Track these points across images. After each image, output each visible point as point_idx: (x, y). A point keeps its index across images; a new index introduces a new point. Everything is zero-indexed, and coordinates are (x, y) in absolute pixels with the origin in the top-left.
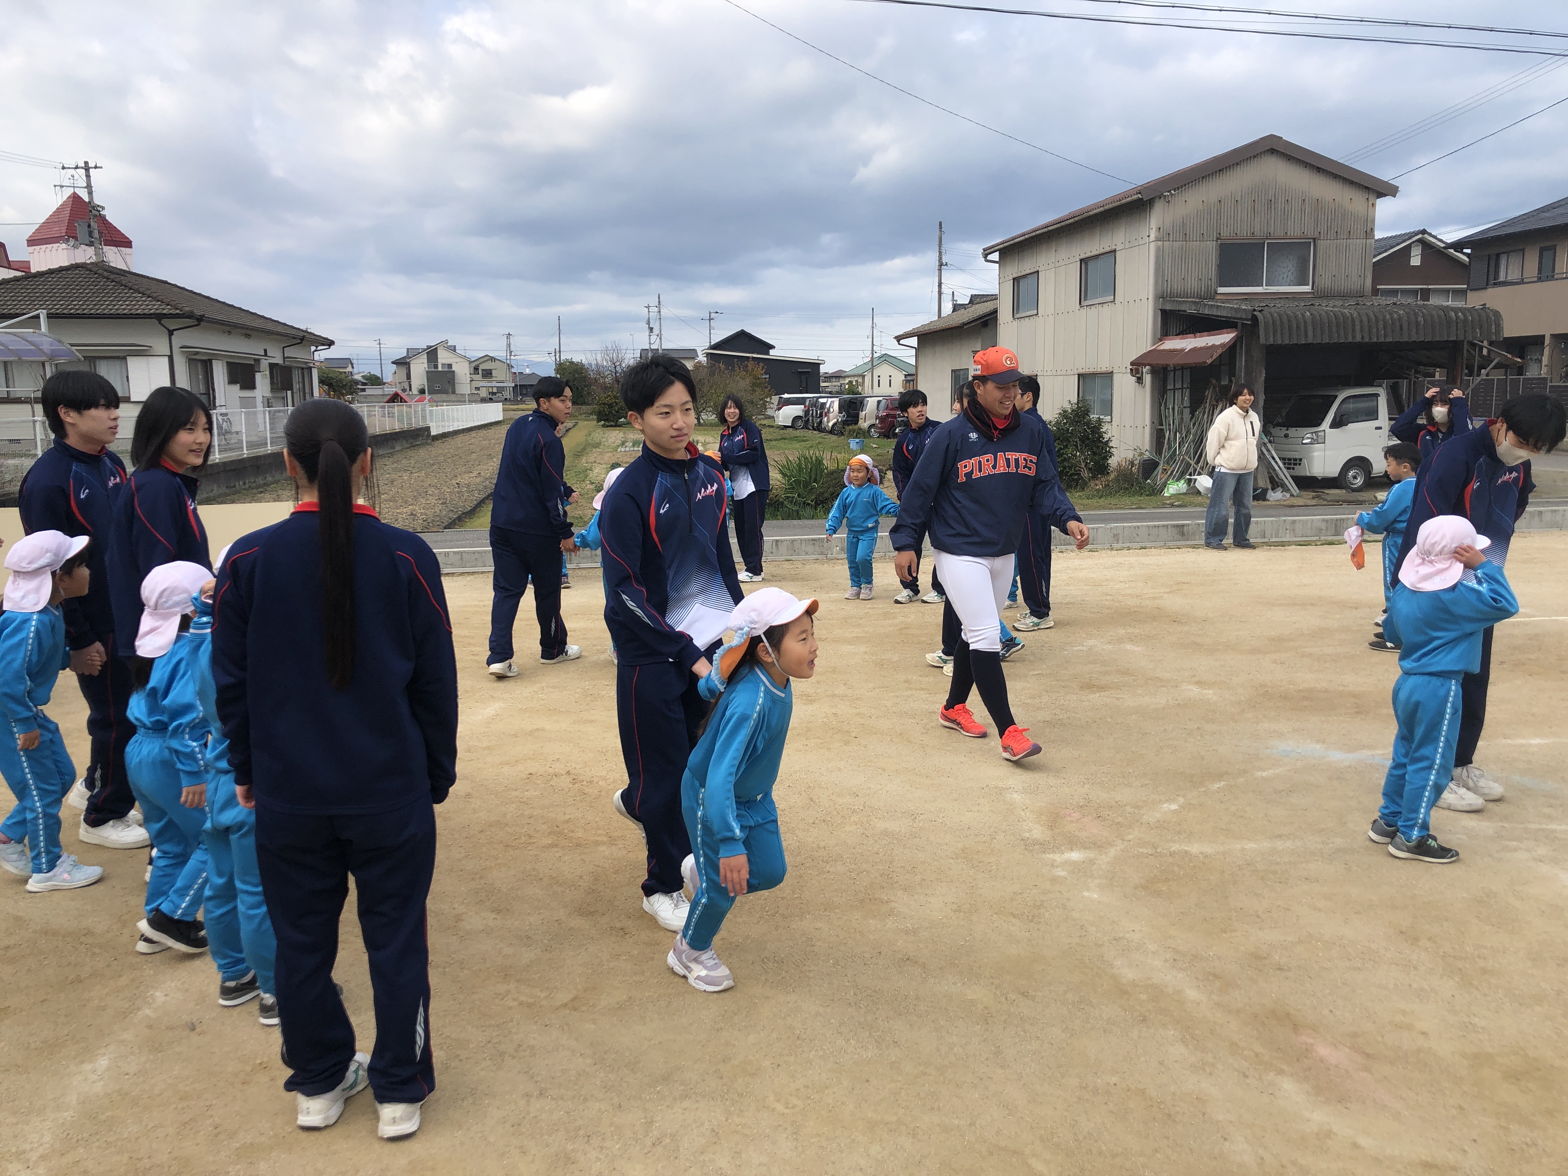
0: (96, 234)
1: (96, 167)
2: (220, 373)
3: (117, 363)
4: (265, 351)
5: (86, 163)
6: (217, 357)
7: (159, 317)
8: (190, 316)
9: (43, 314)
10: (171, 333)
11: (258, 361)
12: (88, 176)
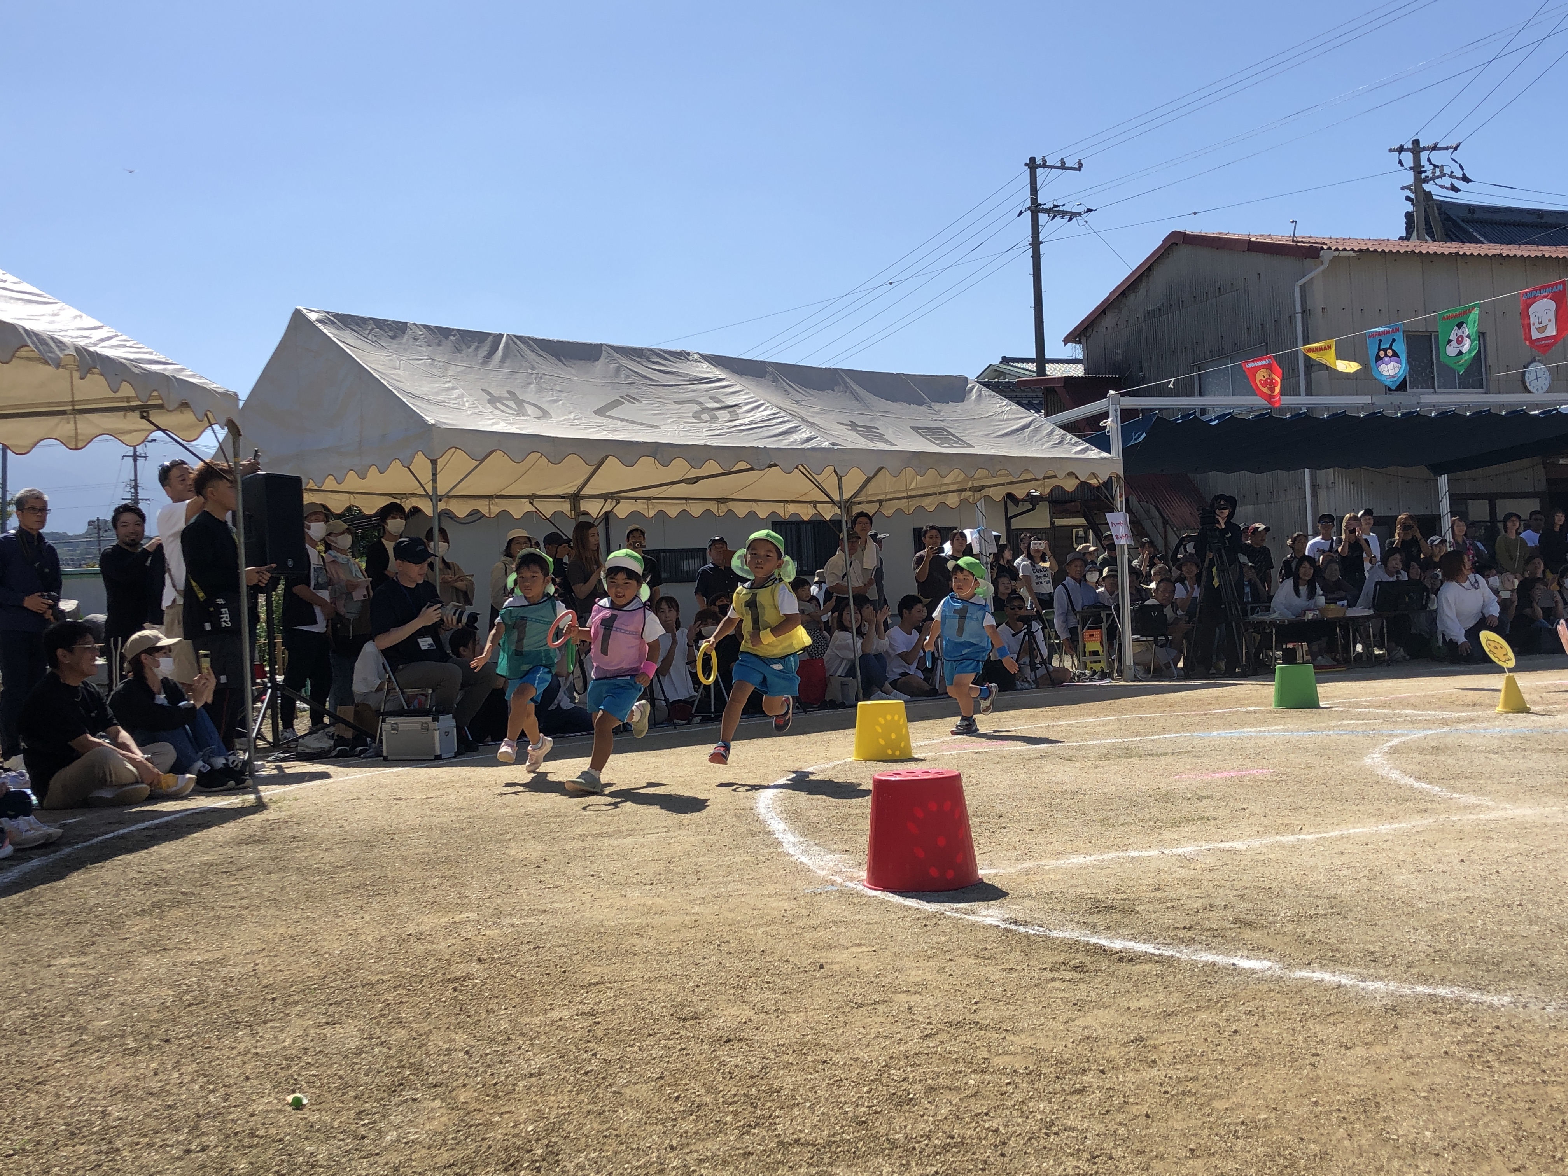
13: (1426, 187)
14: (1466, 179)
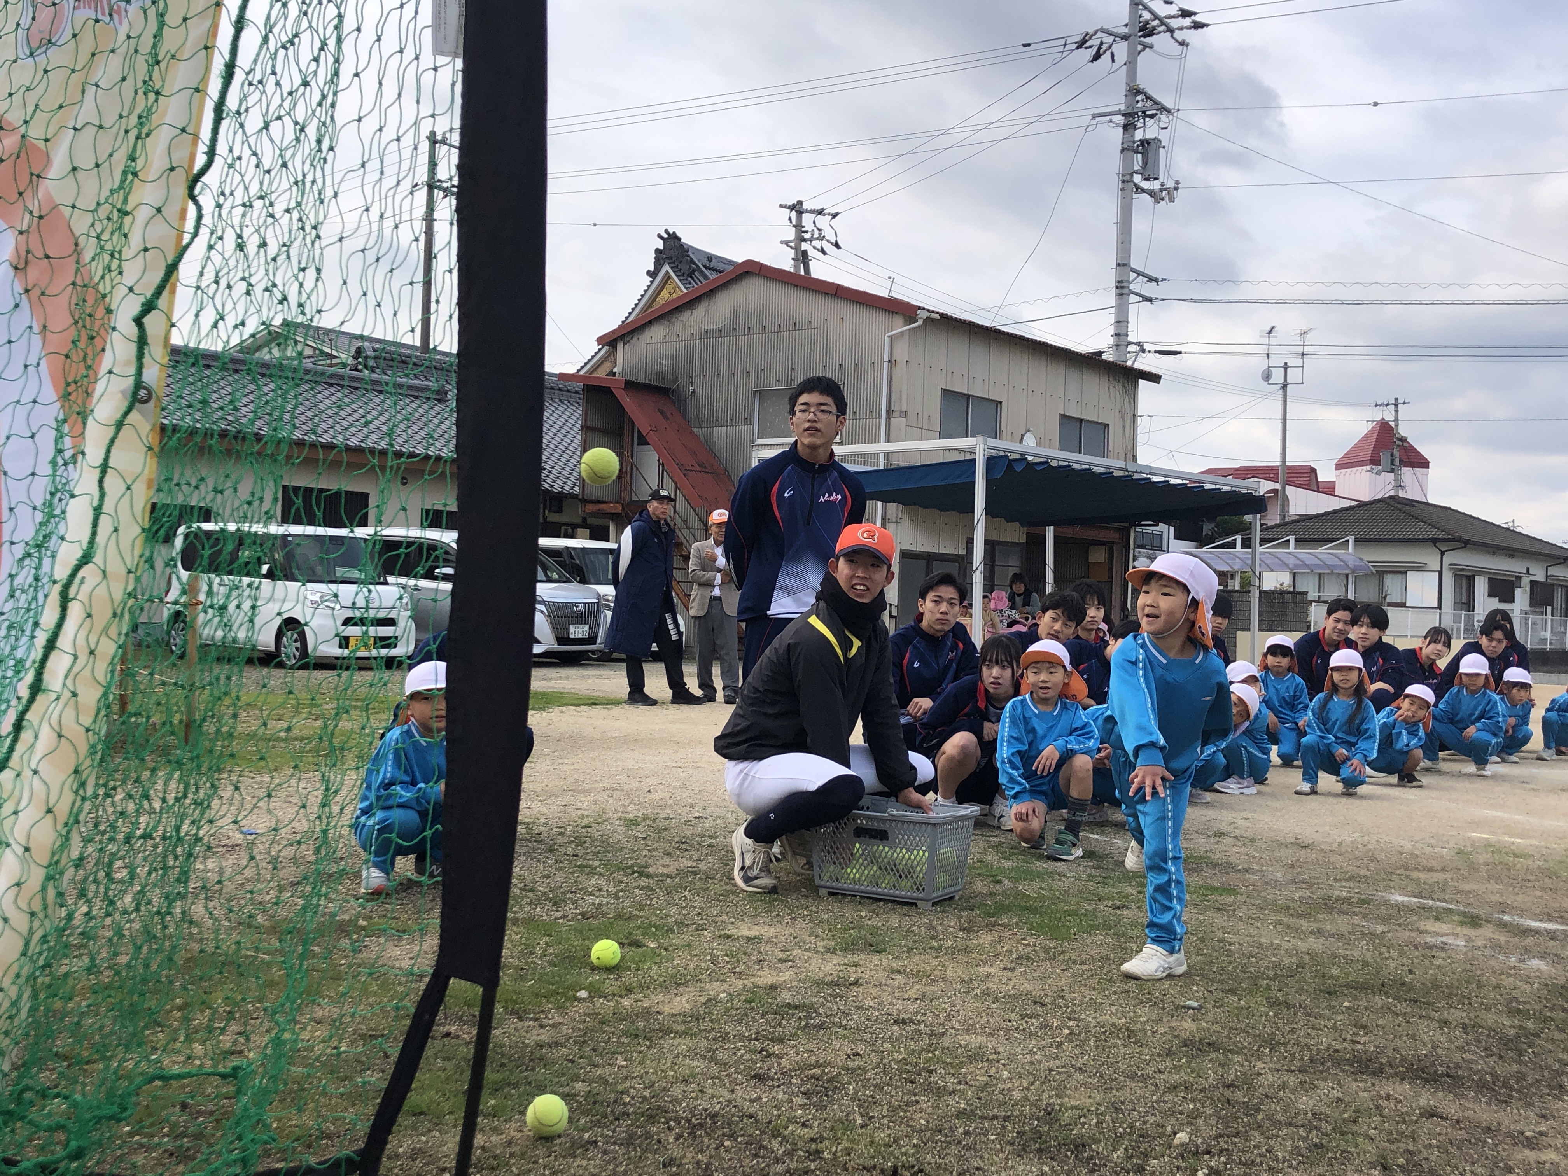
0: (1397, 462)
1: (1404, 403)
2: (1481, 586)
3: (1400, 576)
4: (1528, 569)
5: (1396, 399)
6: (1480, 573)
7: (1435, 541)
8: (1459, 540)
9: (1351, 539)
10: (1443, 554)
11: (1519, 578)
12: (1397, 411)
13: (805, 246)
14: (837, 245)
